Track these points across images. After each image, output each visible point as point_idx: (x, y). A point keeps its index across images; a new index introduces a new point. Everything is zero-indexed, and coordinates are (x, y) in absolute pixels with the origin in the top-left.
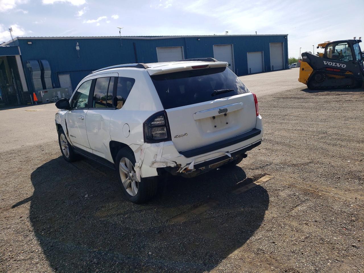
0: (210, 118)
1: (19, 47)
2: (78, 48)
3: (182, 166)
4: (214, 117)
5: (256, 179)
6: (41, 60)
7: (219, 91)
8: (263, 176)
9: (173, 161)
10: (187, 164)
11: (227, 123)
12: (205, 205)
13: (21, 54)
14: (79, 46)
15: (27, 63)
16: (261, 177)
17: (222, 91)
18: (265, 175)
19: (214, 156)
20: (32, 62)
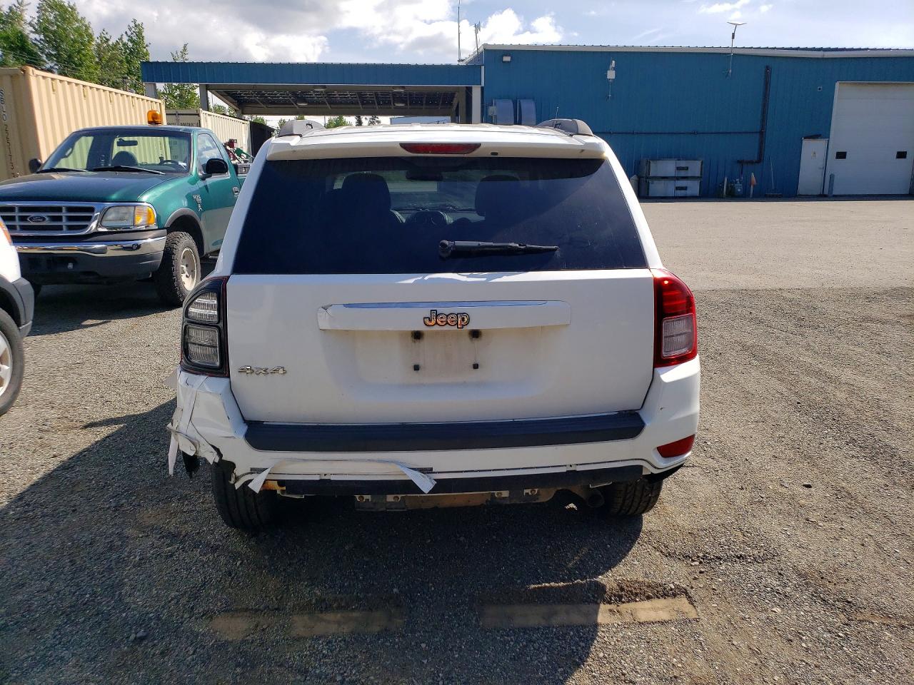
0: (402, 334)
1: (483, 68)
2: (611, 75)
3: (238, 472)
4: (417, 335)
5: (620, 597)
6: (521, 101)
7: (458, 243)
8: (665, 595)
9: (213, 446)
10: (252, 469)
11: (476, 366)
12: (355, 614)
13: (483, 84)
14: (614, 69)
15: (492, 105)
16: (649, 598)
17: (479, 246)
18: (675, 595)
19: (365, 471)
20: (501, 103)
